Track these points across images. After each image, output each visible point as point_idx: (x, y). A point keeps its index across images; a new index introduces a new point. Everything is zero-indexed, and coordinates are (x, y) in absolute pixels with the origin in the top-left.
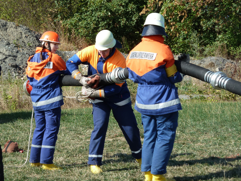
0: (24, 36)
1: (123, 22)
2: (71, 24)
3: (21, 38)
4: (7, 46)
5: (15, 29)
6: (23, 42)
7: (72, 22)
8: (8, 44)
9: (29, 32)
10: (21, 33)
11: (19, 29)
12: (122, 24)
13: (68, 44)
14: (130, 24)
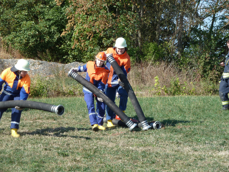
1: (47, 39)
2: (9, 39)
7: (10, 38)
12: (46, 41)
13: (6, 54)
14: (53, 41)
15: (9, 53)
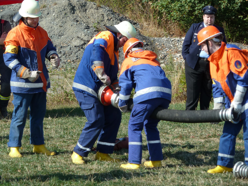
0: (106, 18)
1: (224, 4)
3: (102, 21)
4: (86, 30)
5: (96, 11)
6: (104, 25)
7: (163, 3)
8: (88, 28)
9: (113, 14)
10: (103, 15)
11: (101, 10)
12: (223, 7)
13: (158, 29)
14: (233, 7)
15: (162, 27)
